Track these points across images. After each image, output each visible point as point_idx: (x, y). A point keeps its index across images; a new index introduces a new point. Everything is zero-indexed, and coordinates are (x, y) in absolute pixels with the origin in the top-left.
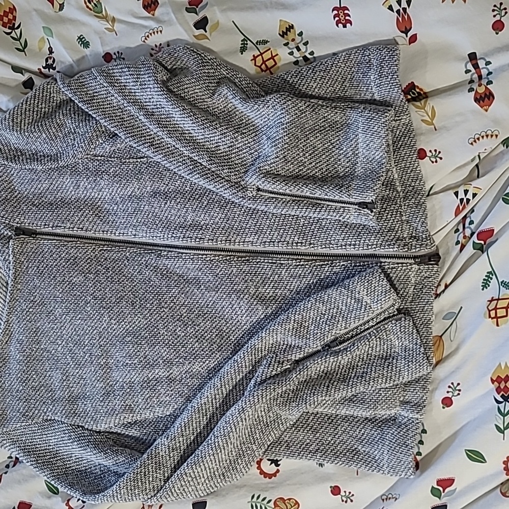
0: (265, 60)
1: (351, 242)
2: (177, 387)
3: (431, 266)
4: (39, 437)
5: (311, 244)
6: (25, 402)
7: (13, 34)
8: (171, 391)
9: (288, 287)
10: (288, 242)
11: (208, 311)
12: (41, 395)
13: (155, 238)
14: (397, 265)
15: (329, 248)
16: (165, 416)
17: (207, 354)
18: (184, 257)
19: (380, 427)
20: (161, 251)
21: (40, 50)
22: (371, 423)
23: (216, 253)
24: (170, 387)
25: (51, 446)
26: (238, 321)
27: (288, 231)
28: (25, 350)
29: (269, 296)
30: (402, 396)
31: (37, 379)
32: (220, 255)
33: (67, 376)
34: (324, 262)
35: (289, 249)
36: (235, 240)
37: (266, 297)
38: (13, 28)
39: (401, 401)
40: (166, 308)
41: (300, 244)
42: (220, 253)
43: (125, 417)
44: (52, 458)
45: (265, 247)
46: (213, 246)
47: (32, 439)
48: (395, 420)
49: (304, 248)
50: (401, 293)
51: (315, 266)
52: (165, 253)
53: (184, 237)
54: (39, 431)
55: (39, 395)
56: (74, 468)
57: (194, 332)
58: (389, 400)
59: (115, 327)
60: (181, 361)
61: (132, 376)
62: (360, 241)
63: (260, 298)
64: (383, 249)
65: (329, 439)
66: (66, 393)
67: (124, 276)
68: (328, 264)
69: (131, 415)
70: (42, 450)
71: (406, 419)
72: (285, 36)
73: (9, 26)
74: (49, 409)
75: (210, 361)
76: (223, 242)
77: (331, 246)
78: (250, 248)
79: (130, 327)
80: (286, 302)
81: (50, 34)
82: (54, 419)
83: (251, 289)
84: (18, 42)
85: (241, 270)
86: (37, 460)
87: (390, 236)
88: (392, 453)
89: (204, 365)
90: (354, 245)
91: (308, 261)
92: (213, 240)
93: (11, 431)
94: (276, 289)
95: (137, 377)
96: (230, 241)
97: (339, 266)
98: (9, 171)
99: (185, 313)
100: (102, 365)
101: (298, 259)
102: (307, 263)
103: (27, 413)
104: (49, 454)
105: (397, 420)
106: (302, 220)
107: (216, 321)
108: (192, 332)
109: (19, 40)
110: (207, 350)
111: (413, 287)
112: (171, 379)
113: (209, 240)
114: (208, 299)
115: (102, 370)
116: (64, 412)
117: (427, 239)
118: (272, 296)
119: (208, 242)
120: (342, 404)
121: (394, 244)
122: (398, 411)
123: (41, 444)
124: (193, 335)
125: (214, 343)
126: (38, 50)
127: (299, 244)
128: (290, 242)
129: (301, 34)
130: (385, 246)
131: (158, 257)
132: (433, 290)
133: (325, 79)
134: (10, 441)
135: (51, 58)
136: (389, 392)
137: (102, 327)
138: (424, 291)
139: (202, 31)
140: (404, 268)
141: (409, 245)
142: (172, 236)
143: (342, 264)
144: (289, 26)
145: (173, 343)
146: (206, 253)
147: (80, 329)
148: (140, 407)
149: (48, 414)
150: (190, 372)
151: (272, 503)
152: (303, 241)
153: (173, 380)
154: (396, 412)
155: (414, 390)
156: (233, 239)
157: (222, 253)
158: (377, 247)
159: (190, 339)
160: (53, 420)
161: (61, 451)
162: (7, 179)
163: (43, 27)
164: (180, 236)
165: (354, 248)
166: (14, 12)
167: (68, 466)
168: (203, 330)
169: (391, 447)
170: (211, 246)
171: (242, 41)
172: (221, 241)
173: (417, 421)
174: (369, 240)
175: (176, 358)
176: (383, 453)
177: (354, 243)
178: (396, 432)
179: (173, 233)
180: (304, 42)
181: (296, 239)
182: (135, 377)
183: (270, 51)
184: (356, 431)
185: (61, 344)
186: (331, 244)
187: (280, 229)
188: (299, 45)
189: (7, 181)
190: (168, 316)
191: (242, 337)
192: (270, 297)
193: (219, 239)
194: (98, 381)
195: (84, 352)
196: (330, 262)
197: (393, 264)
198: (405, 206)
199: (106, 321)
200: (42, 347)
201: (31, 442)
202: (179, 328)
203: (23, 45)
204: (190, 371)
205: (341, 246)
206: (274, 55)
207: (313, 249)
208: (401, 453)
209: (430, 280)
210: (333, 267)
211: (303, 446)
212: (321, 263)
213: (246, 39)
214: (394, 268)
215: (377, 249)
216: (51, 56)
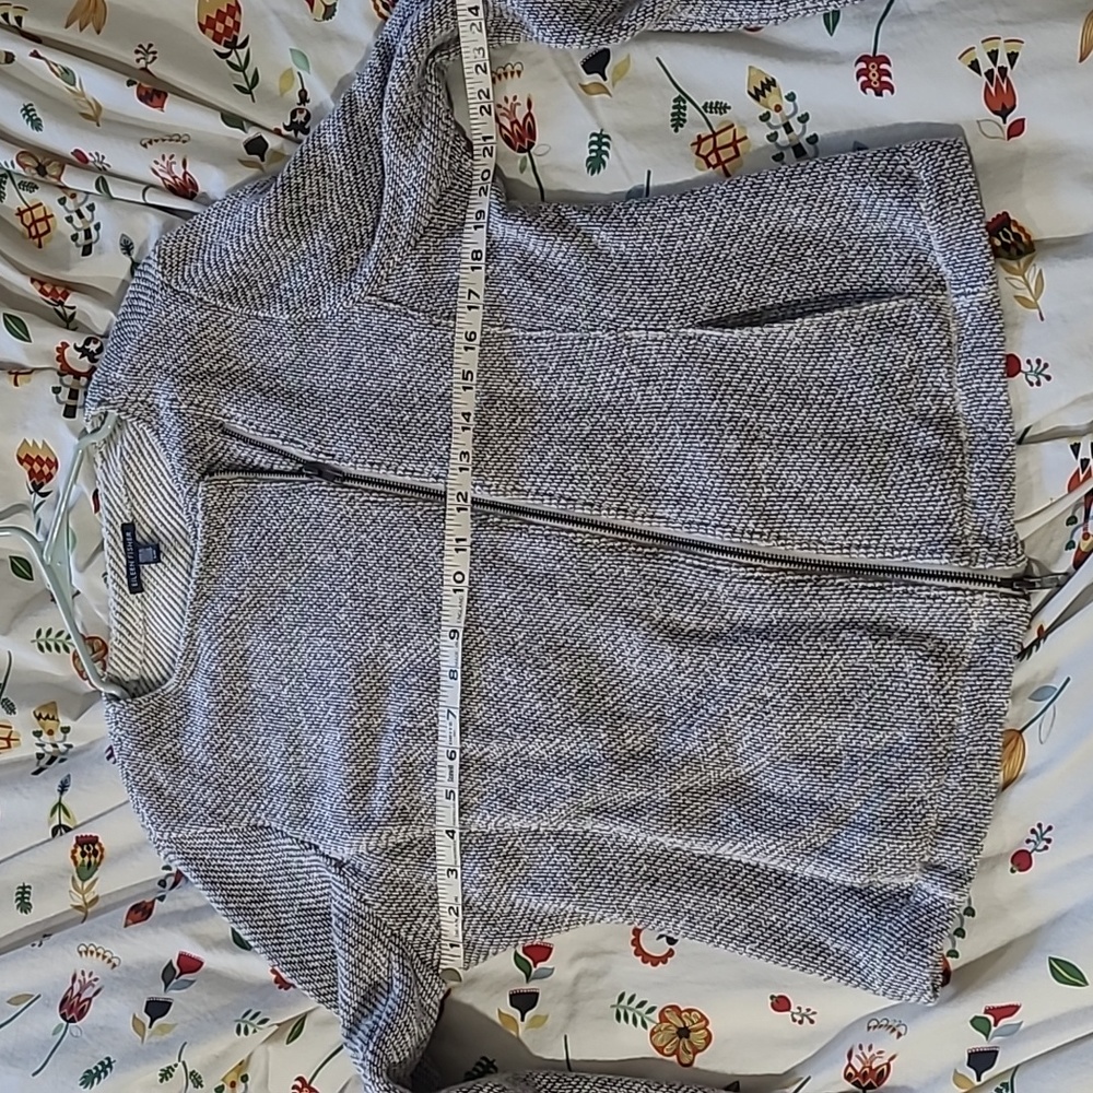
0: (718, 146)
1: (860, 541)
3: (1012, 600)
4: (237, 857)
5: (779, 538)
6: (216, 789)
9: (727, 617)
10: (735, 528)
11: (567, 642)
12: (248, 778)
13: (478, 487)
14: (944, 592)
15: (816, 549)
17: (559, 725)
18: (531, 531)
19: (876, 906)
20: (488, 514)
22: (860, 898)
23: (594, 531)
25: (256, 877)
26: (624, 669)
27: (738, 507)
29: (689, 628)
30: (928, 853)
32: (603, 536)
33: (297, 747)
34: (803, 575)
35: (735, 543)
36: (635, 512)
37: (683, 630)
39: (925, 862)
40: (486, 628)
41: (758, 536)
42: (602, 533)
43: (391, 834)
44: (256, 902)
45: (690, 533)
46: (591, 518)
47: (222, 860)
48: (908, 896)
49: (764, 544)
50: (949, 650)
51: (783, 582)
52: (496, 520)
53: (537, 493)
54: (238, 846)
55: (244, 778)
56: (293, 927)
57: (536, 680)
58: (900, 860)
59: (390, 656)
60: (507, 731)
61: (410, 752)
62: (878, 540)
63: (671, 631)
64: (920, 559)
65: (773, 918)
66: (293, 779)
68: (810, 580)
69: (404, 828)
70: (238, 884)
71: (931, 898)
72: (761, 97)
74: (262, 807)
75: (563, 740)
76: (612, 512)
77: (820, 546)
78: (663, 530)
80: (720, 644)
81: (304, 65)
82: (270, 827)
83: (656, 612)
85: (639, 571)
86: (227, 903)
87: (936, 533)
88: (892, 958)
89: (551, 746)
90: (867, 547)
91: (771, 570)
92: (592, 505)
93: (185, 838)
94: (704, 618)
95: (422, 754)
96: (626, 510)
97: (832, 585)
98: (221, 320)
99: (521, 640)
100: (358, 730)
101: (750, 565)
102: (768, 575)
103: (218, 811)
104: (249, 893)
105: (912, 898)
106: (766, 490)
107: (581, 664)
108: (533, 680)
110: (558, 718)
111: (973, 639)
112: (484, 763)
113: (585, 504)
114: (569, 619)
115: (356, 739)
116: (287, 814)
117: (1009, 545)
118: (695, 630)
119: (583, 509)
120: (807, 855)
121: (942, 551)
122: (917, 880)
123: (238, 872)
124: (534, 685)
125: (574, 705)
127: (755, 536)
128: (739, 529)
130: (924, 554)
131: (480, 525)
132: (1014, 650)
134: (181, 856)
136: (901, 847)
137: (365, 654)
138: (995, 649)
140: (958, 599)
141: (974, 554)
142: (514, 489)
143: (838, 581)
145: (495, 695)
146: (575, 528)
147: (322, 654)
149: (258, 815)
150: (523, 756)
152: (765, 531)
153: (489, 767)
154: (912, 881)
155: (952, 846)
156: (631, 508)
157: (607, 534)
158: (910, 554)
159: (527, 692)
160: (267, 828)
161: (274, 892)
162: (216, 333)
163: (291, 50)
164: (530, 490)
165: (866, 554)
166: (237, 13)
167: (283, 922)
168: (553, 678)
169: (892, 947)
170: (587, 517)
171: (675, 101)
172: (608, 510)
173: (951, 906)
174: (896, 539)
175: (498, 726)
176: (874, 956)
177: (866, 542)
179: (517, 483)
180: (799, 114)
181: (751, 525)
182: (417, 754)
183: (732, 131)
184: (826, 909)
186: (820, 542)
187: (723, 501)
188: (791, 121)
189: (214, 338)
190: (488, 643)
191: (629, 701)
192: (691, 631)
193: (605, 505)
195: (327, 702)
196: (814, 577)
197: (939, 588)
198: (971, 472)
199: (373, 642)
201: (219, 866)
202: (509, 670)
204: (523, 752)
205: (841, 549)
206: (737, 138)
207: (783, 548)
208: (908, 961)
209: (1010, 627)
210: (820, 586)
211: (721, 925)
212: (797, 578)
213: (683, 98)
214: (939, 598)
215: (909, 558)
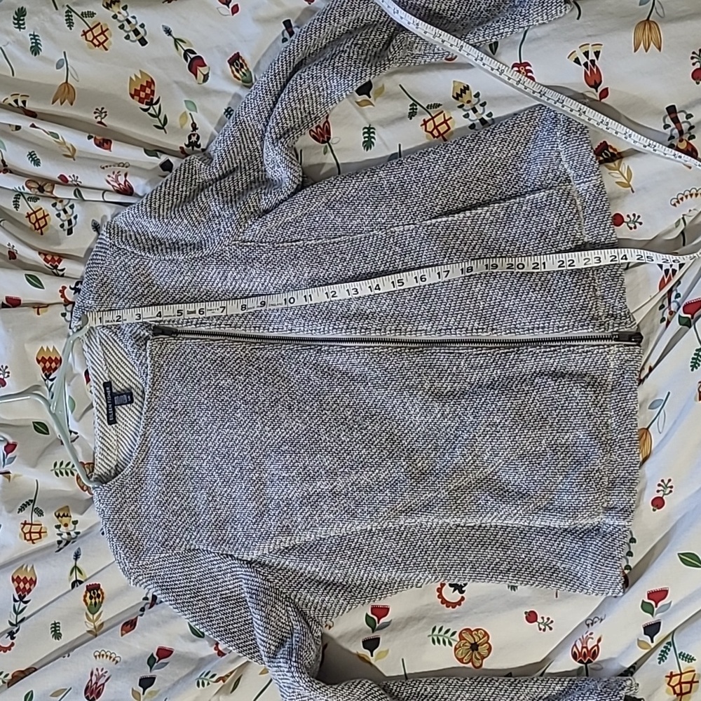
0: (437, 124)
1: (539, 325)
2: (343, 502)
3: (631, 347)
4: (180, 571)
5: (493, 329)
6: (164, 529)
7: (151, 111)
8: (336, 507)
9: (468, 380)
10: (467, 328)
11: (377, 412)
12: (183, 520)
13: (314, 331)
14: (592, 348)
15: (515, 333)
16: (329, 538)
17: (377, 462)
18: (347, 351)
19: (581, 538)
20: (321, 346)
21: (182, 127)
22: (571, 535)
23: (384, 345)
24: (334, 503)
25: (192, 582)
26: (411, 422)
27: (467, 315)
28: (165, 468)
29: (446, 391)
30: (606, 501)
31: (178, 502)
32: (390, 347)
33: (214, 497)
34: (509, 349)
35: (469, 337)
36: (406, 330)
37: (443, 392)
38: (151, 104)
39: (605, 508)
40: (328, 411)
41: (481, 330)
42: (389, 345)
43: (281, 541)
44: (193, 597)
45: (441, 336)
46: (381, 337)
47: (171, 574)
48: (598, 529)
49: (485, 334)
50: (598, 381)
51: (498, 354)
52: (326, 348)
53: (348, 328)
54: (180, 563)
55: (180, 520)
56: (217, 610)
57: (361, 437)
58: (591, 506)
59: (269, 435)
60: (346, 470)
61: (289, 491)
62: (549, 323)
63: (436, 394)
64: (576, 331)
65: (523, 556)
66: (212, 516)
67: (279, 376)
68: (514, 351)
69: (289, 538)
70: (182, 587)
71: (612, 527)
72: (460, 98)
73: (147, 102)
74: (193, 537)
75: (380, 470)
76: (392, 332)
77: (516, 330)
78: (424, 337)
79: (287, 433)
80: (466, 397)
82: (199, 549)
83: (426, 384)
84: (157, 119)
85: (414, 362)
86: (176, 600)
87: (583, 315)
88: (596, 567)
89: (373, 475)
90: (543, 328)
91: (491, 348)
92: (380, 330)
93: (147, 565)
94: (454, 383)
95: (296, 492)
96: (400, 330)
97: (526, 352)
99: (350, 415)
100: (255, 481)
101: (479, 347)
102: (489, 351)
103: (166, 543)
104: (189, 592)
105: (601, 530)
106: (482, 303)
107: (386, 424)
108: (359, 437)
109: (157, 116)
110: (376, 458)
111: (612, 373)
112: (334, 493)
113: (376, 330)
114: (376, 398)
115: (254, 487)
116: (210, 538)
117: (626, 317)
118: (450, 391)
119: (375, 333)
120: (536, 513)
121: (588, 324)
122: (602, 519)
123: (180, 580)
124: (360, 440)
125: (384, 448)
126: (179, 127)
127: (479, 331)
128: (469, 328)
129: (477, 95)
130: (578, 328)
131: (318, 353)
132: (636, 375)
133: (506, 141)
134: (147, 576)
135: (194, 135)
136: (590, 498)
137: (255, 435)
138: (626, 377)
139: (365, 97)
140: (600, 351)
141: (606, 325)
142: (334, 328)
143: (529, 350)
144: (464, 87)
145: (336, 450)
146: (373, 345)
147: (228, 439)
148: (299, 527)
149: (191, 542)
150: (357, 485)
151: (457, 634)
152: (484, 327)
153: (338, 494)
154: (599, 520)
155: (619, 493)
156: (403, 328)
157: (391, 345)
158: (569, 329)
159: (356, 445)
160: (197, 550)
161: (203, 589)
164: (343, 328)
165: (543, 332)
166: (152, 85)
167: (211, 607)
168: (371, 434)
169: (595, 560)
170: (378, 337)
171: (411, 106)
172: (390, 331)
173: (624, 529)
174: (559, 322)
175: (340, 468)
176: (586, 568)
177: (542, 325)
178: (600, 543)
179: (335, 324)
180: (481, 102)
181: (476, 325)
182: (293, 493)
183: (442, 115)
184: (553, 545)
185: (206, 459)
186: (516, 328)
187: (457, 314)
188: (476, 106)
190: (330, 419)
191: (416, 441)
192: (448, 392)
193: (388, 328)
194: (250, 499)
195: (233, 467)
196: (516, 349)
197: (588, 346)
198: (599, 279)
199: (258, 428)
200: (184, 463)
201: (169, 578)
202: (344, 433)
203: (162, 122)
204: (357, 483)
205: (528, 330)
206: (447, 118)
207: (496, 335)
208: (606, 567)
209: (632, 363)
210: (520, 354)
211: (492, 566)
212: (506, 351)
213: (415, 104)
214: (590, 351)
215: (569, 331)
216: (194, 132)
